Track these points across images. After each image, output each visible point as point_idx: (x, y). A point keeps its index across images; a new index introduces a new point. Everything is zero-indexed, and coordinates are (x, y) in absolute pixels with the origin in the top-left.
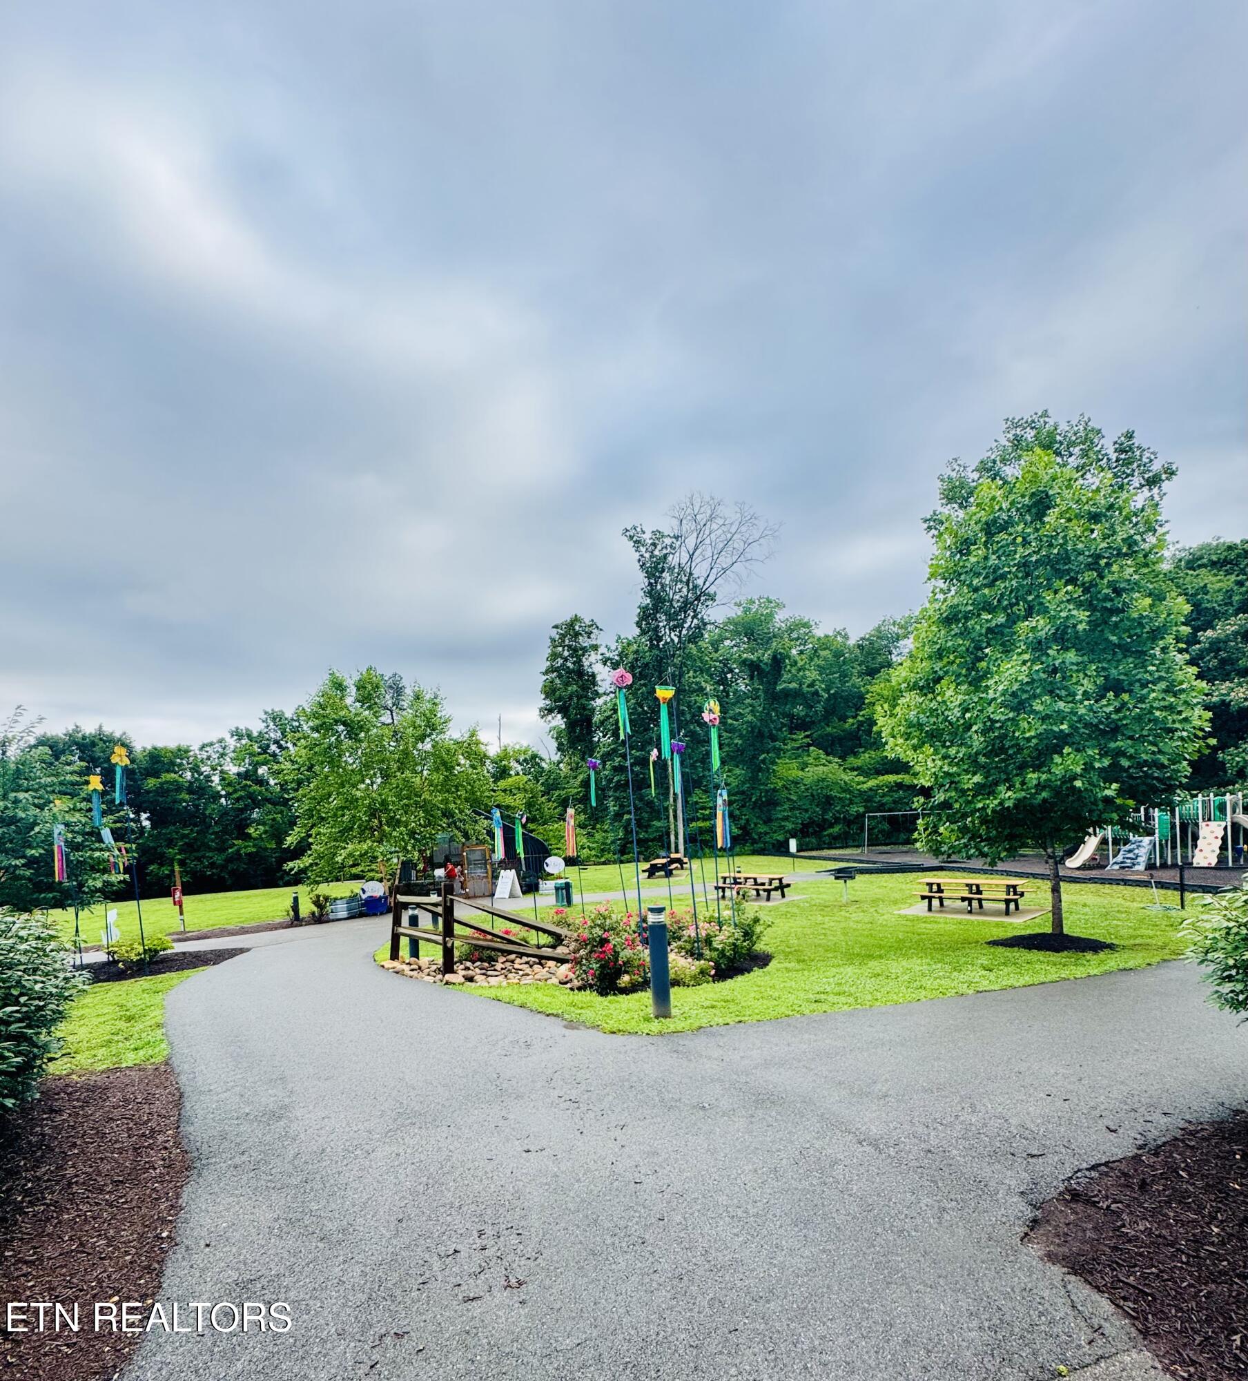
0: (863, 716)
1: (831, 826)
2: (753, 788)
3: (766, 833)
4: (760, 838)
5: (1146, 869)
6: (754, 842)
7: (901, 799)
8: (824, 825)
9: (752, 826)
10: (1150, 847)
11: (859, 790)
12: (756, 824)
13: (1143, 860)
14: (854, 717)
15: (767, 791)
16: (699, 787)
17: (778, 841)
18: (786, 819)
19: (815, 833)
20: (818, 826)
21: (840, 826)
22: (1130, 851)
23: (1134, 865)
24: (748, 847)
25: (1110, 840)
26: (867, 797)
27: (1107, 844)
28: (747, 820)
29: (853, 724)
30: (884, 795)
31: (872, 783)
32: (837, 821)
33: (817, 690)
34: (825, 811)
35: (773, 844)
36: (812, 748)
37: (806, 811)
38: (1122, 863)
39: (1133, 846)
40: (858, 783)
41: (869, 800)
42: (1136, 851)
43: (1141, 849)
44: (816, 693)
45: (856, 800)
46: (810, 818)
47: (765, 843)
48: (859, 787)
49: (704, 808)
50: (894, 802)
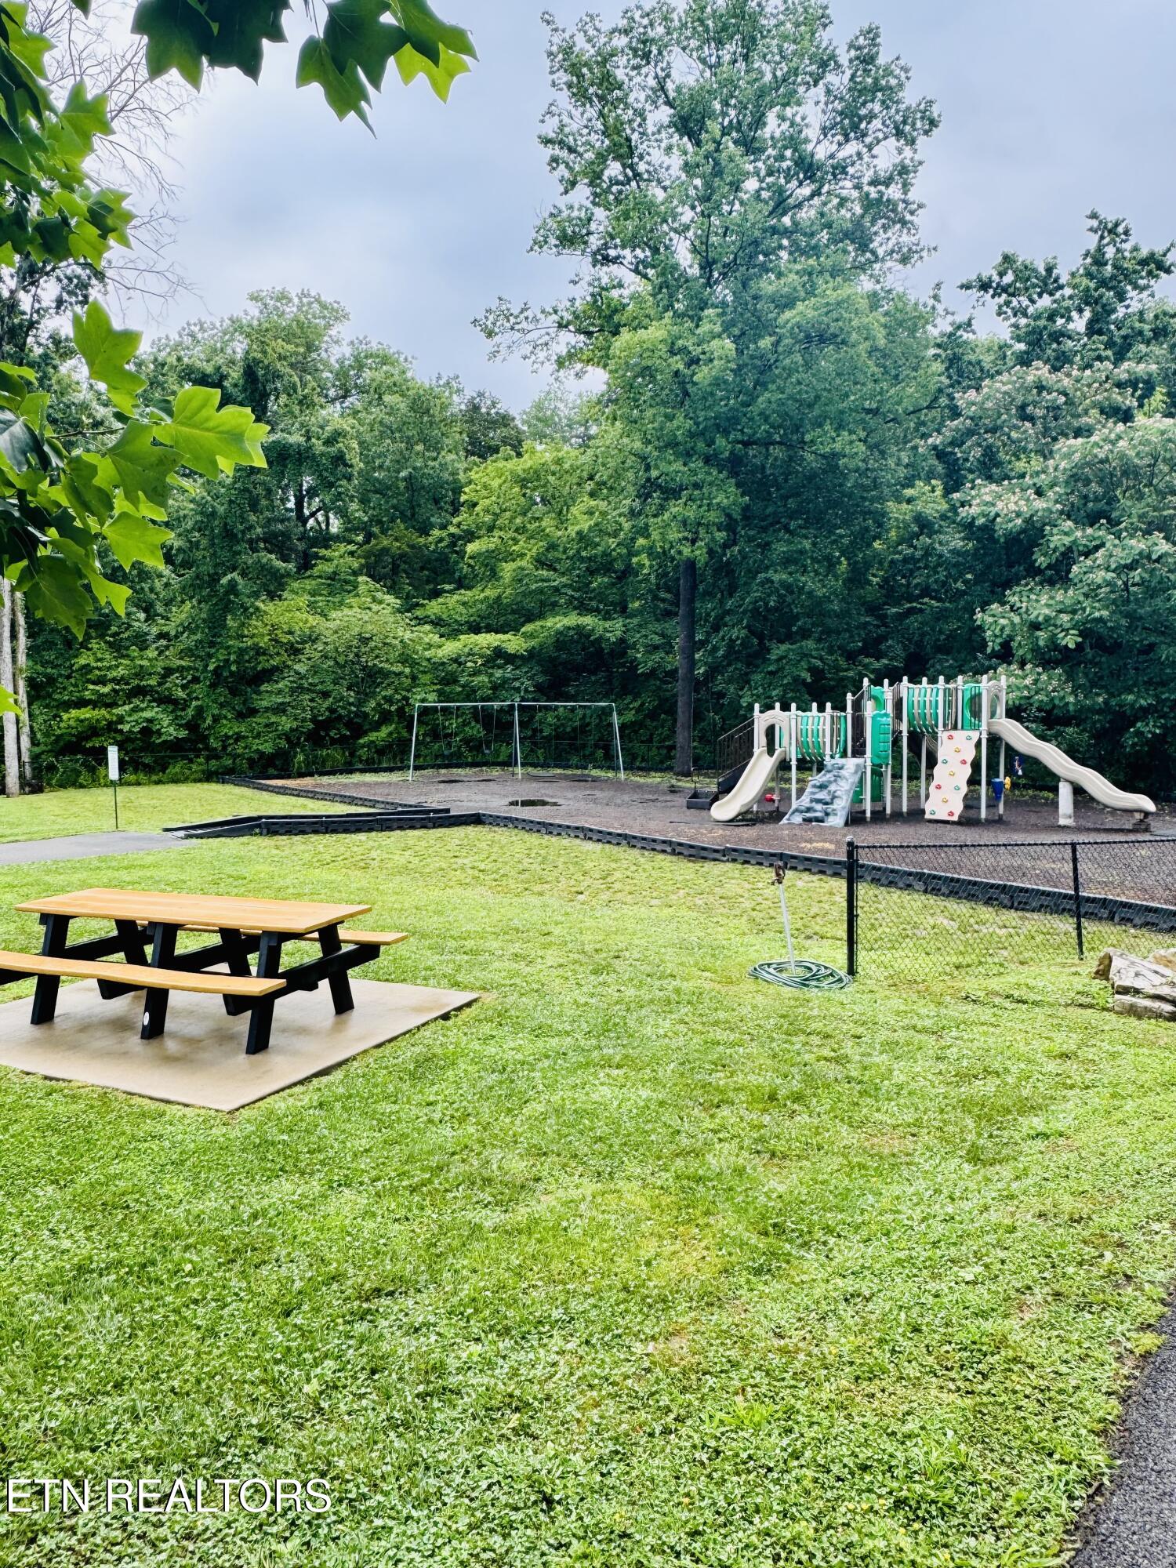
0: (459, 525)
1: (376, 727)
2: (212, 644)
3: (238, 737)
4: (224, 748)
5: (846, 824)
6: (214, 755)
7: (505, 681)
8: (358, 726)
9: (209, 721)
10: (857, 778)
11: (429, 660)
12: (216, 719)
13: (842, 806)
14: (443, 527)
15: (242, 652)
16: (102, 636)
17: (261, 754)
18: (280, 709)
19: (342, 741)
20: (349, 724)
21: (392, 728)
22: (822, 787)
23: (827, 814)
24: (199, 765)
25: (794, 763)
26: (446, 676)
27: (789, 768)
28: (200, 710)
29: (441, 540)
30: (476, 673)
31: (450, 648)
32: (385, 718)
33: (340, 451)
34: (363, 697)
35: (251, 762)
36: (361, 579)
37: (325, 695)
38: (808, 810)
39: (829, 776)
40: (429, 646)
41: (451, 680)
42: (832, 788)
43: (842, 783)
44: (339, 459)
45: (425, 679)
46: (331, 710)
47: (235, 757)
48: (428, 654)
49: (102, 681)
50: (495, 688)
